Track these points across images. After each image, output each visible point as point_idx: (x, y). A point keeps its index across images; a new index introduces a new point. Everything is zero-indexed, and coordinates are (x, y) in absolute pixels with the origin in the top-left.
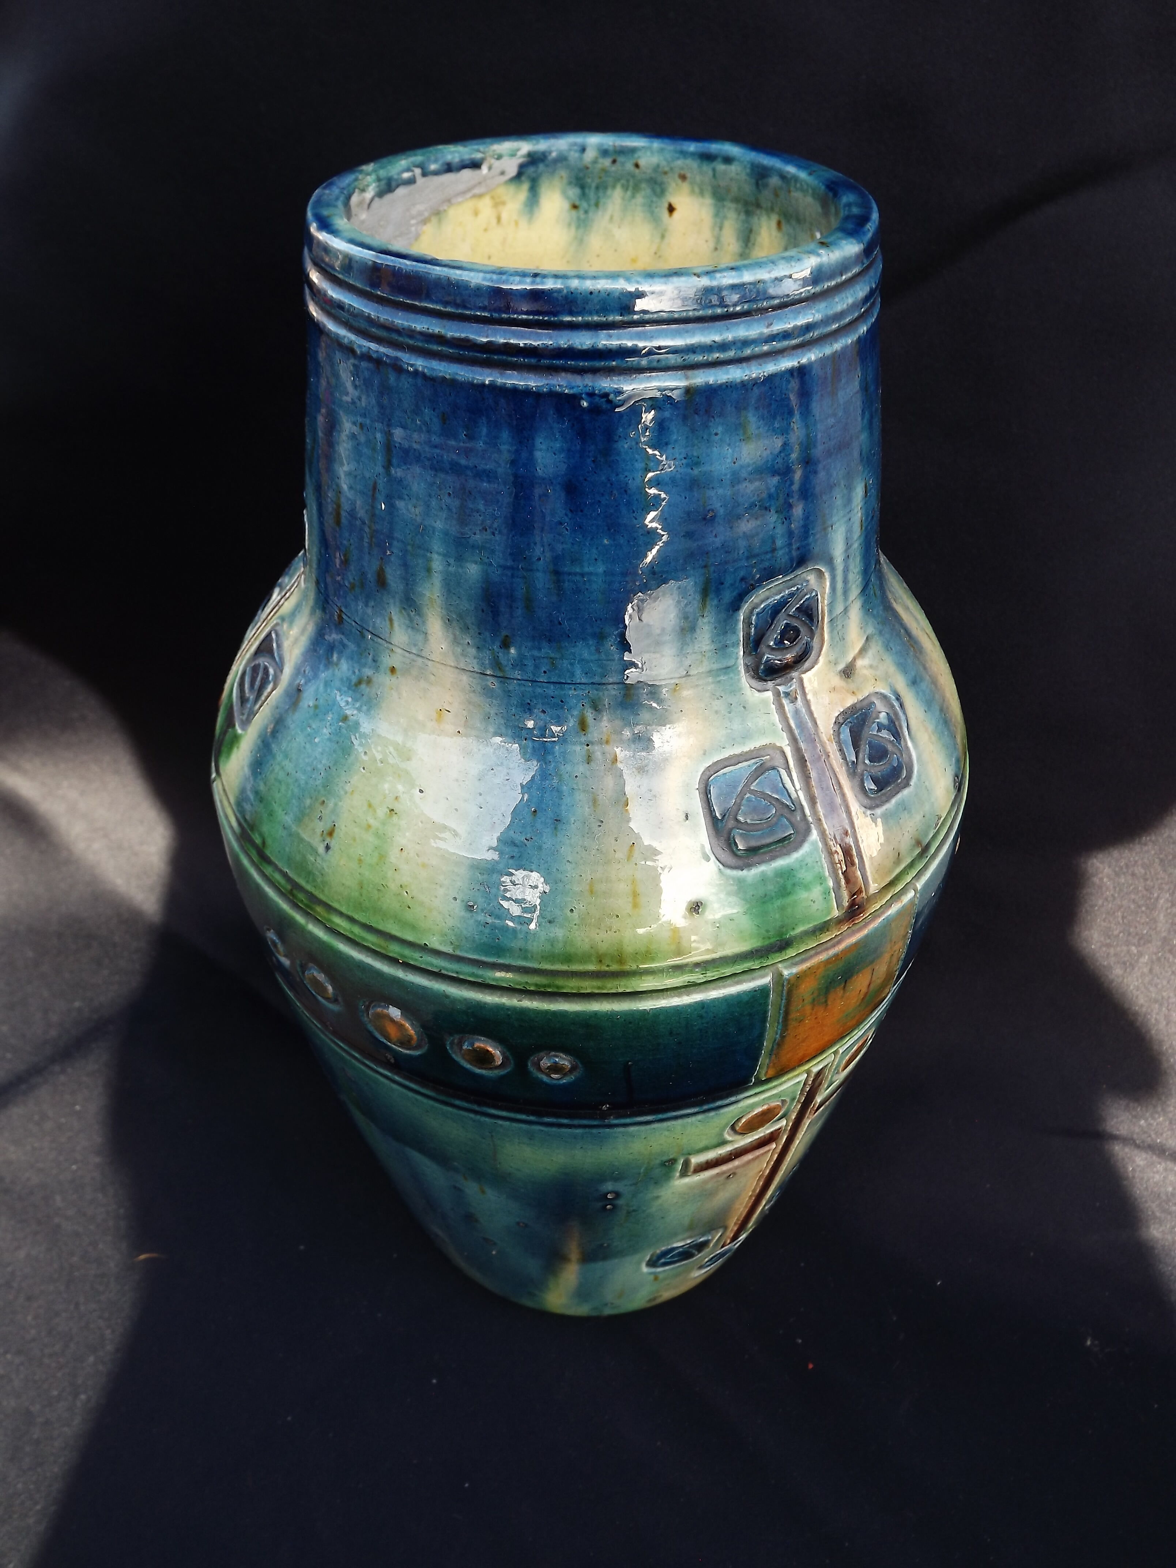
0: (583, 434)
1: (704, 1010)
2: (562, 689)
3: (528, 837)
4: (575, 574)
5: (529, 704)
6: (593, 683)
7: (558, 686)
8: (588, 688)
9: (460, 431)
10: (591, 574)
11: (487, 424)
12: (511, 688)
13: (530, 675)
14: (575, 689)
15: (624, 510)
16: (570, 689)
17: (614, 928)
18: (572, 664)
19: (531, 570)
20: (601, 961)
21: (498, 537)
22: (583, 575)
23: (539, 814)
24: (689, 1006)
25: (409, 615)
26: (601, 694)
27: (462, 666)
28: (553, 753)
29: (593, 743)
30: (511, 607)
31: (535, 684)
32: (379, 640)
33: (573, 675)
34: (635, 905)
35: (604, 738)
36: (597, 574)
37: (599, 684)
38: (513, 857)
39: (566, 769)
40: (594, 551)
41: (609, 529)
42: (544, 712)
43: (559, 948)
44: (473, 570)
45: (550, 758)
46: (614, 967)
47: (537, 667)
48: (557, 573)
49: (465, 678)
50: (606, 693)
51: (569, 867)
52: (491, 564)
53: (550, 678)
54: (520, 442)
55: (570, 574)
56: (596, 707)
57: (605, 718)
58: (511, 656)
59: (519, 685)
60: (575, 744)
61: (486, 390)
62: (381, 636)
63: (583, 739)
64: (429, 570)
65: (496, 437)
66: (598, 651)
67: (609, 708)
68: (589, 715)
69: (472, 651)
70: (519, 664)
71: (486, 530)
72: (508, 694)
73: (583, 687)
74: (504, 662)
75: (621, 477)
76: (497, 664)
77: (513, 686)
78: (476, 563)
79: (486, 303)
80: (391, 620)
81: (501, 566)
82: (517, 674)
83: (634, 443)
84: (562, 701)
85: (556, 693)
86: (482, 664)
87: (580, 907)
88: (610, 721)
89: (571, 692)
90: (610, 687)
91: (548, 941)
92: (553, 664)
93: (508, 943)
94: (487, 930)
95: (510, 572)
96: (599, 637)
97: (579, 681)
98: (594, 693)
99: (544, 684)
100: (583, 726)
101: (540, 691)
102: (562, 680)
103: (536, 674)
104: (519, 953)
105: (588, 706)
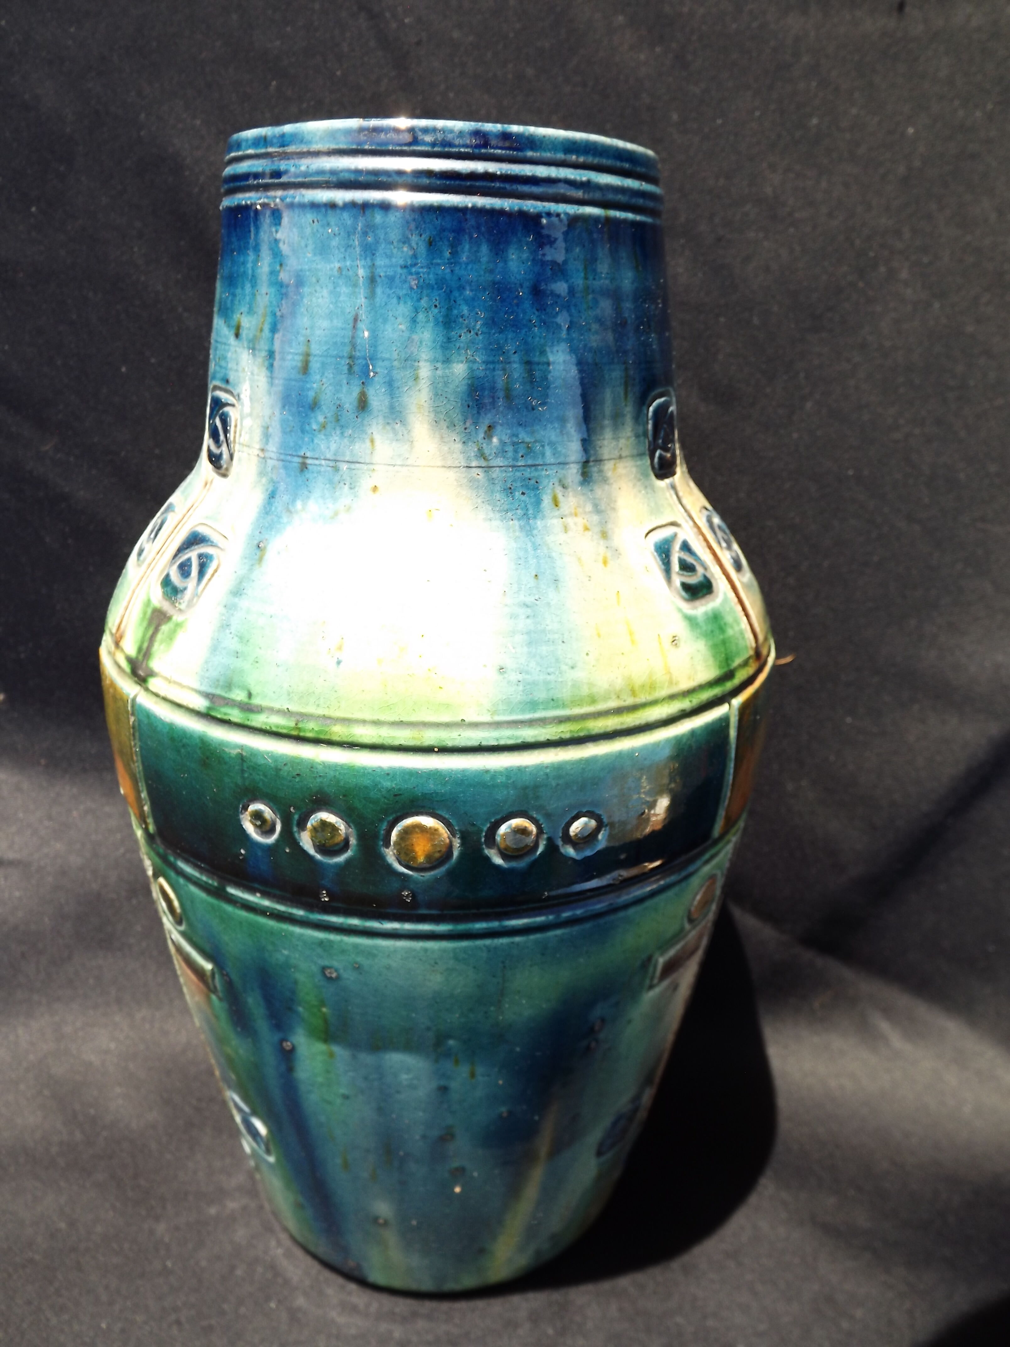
2: (536, 470)
3: (537, 597)
5: (510, 488)
6: (559, 463)
7: (533, 468)
8: (555, 469)
9: (445, 249)
10: (554, 363)
11: (469, 241)
12: (494, 476)
13: (510, 460)
14: (547, 470)
16: (543, 469)
18: (543, 447)
19: (510, 363)
20: (618, 697)
21: (481, 337)
22: (548, 364)
23: (540, 577)
25: (393, 429)
26: (565, 472)
27: (449, 463)
28: (537, 528)
29: (566, 516)
30: (493, 397)
31: (515, 469)
32: (358, 465)
33: (543, 455)
34: (633, 641)
35: (573, 512)
36: (559, 364)
37: (563, 463)
38: (528, 617)
39: (550, 539)
40: (556, 343)
42: (523, 494)
43: (585, 691)
44: (459, 369)
45: (535, 532)
47: (516, 451)
48: (528, 363)
49: (452, 475)
50: (569, 471)
51: (575, 616)
52: (474, 362)
53: (526, 461)
54: (497, 254)
55: (538, 364)
56: (563, 485)
57: (571, 495)
58: (494, 444)
59: (501, 471)
60: (552, 518)
61: (469, 212)
62: (360, 460)
63: (557, 513)
64: (416, 378)
65: (477, 251)
66: (561, 433)
67: (573, 485)
68: (559, 491)
69: (459, 446)
70: (501, 451)
71: (470, 332)
72: (492, 481)
73: (552, 467)
74: (487, 452)
75: (570, 282)
76: (481, 454)
77: (496, 473)
78: (462, 362)
79: (468, 142)
80: (372, 441)
81: (484, 362)
82: (499, 462)
84: (537, 482)
85: (532, 475)
86: (468, 459)
87: (593, 650)
88: (574, 497)
89: (544, 473)
90: (572, 465)
91: (573, 686)
92: (528, 447)
93: (541, 695)
94: (521, 688)
95: (491, 366)
96: (563, 420)
97: (548, 462)
98: (561, 473)
99: (522, 468)
100: (556, 503)
101: (518, 474)
102: (537, 463)
103: (515, 459)
104: (552, 703)
105: (557, 484)
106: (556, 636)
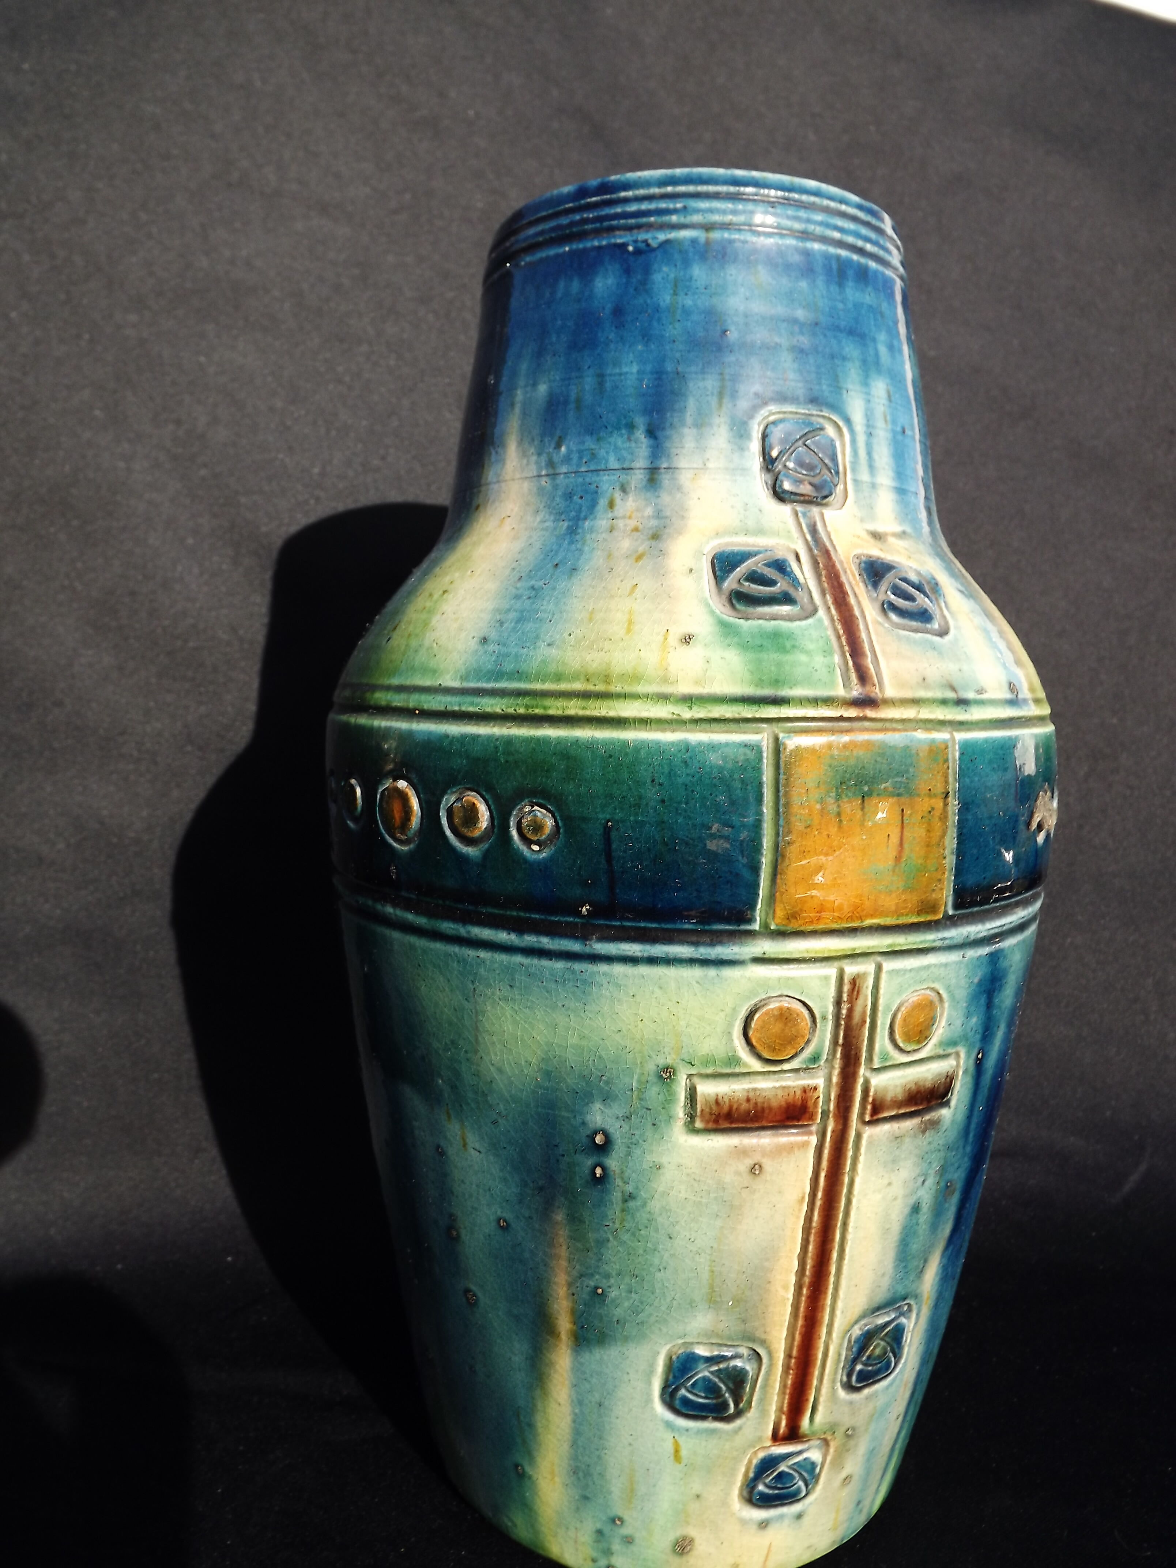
0: (628, 271)
1: (689, 754)
2: (598, 475)
3: (547, 582)
4: (614, 375)
6: (623, 469)
7: (595, 473)
8: (618, 473)
10: (626, 373)
12: (558, 483)
13: (575, 467)
14: (608, 475)
15: (655, 324)
16: (605, 475)
17: (606, 649)
18: (607, 453)
19: (582, 376)
20: (588, 680)
22: (620, 374)
23: (560, 566)
24: (673, 744)
26: (629, 478)
27: (526, 475)
28: (584, 528)
29: (617, 518)
30: (566, 411)
31: (578, 474)
33: (607, 461)
34: (629, 631)
35: (628, 514)
36: (632, 373)
37: (628, 469)
38: (529, 598)
39: (593, 538)
40: (631, 355)
41: (643, 338)
42: (581, 498)
43: (552, 668)
44: (543, 390)
45: (580, 530)
46: (600, 687)
47: (581, 458)
48: (601, 375)
49: (527, 486)
50: (633, 477)
51: (575, 600)
52: (555, 381)
53: (589, 467)
55: (611, 375)
56: (624, 489)
57: (630, 499)
58: (562, 452)
59: (565, 478)
60: (603, 519)
63: (610, 515)
66: (629, 439)
67: (635, 490)
68: (618, 495)
69: (534, 458)
70: (567, 459)
72: (555, 488)
73: (615, 472)
74: (556, 459)
75: (655, 299)
76: (551, 464)
77: (560, 480)
78: (545, 383)
81: (561, 380)
82: (565, 469)
83: (665, 276)
84: (596, 487)
85: (593, 480)
86: (540, 468)
87: (578, 632)
88: (634, 501)
89: (605, 478)
90: (637, 472)
91: (543, 661)
92: (593, 454)
93: (508, 666)
94: (494, 658)
95: (567, 382)
96: (631, 427)
97: (612, 467)
98: (623, 478)
99: (584, 474)
100: (611, 505)
101: (580, 480)
102: (599, 468)
103: (579, 465)
104: (516, 675)
105: (617, 489)
106: (546, 616)
